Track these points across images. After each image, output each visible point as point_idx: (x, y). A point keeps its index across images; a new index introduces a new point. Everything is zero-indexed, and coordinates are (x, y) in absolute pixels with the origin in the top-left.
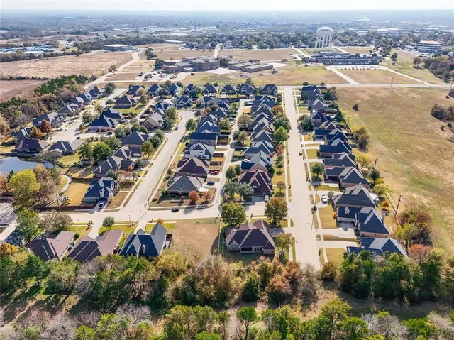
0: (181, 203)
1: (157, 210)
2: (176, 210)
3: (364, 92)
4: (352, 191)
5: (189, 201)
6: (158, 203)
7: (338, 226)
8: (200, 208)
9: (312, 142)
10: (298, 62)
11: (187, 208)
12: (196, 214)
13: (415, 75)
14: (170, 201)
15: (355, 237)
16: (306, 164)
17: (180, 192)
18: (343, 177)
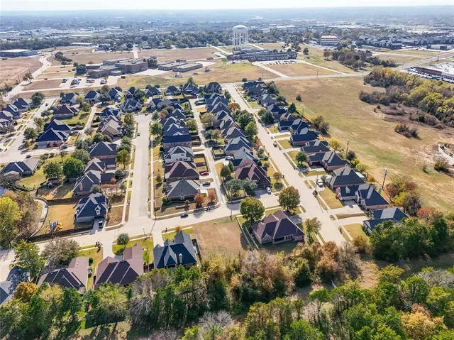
0: (187, 208)
1: (164, 218)
2: (186, 216)
3: (298, 84)
4: (342, 172)
5: (194, 205)
6: (162, 211)
7: (344, 205)
8: (208, 210)
9: (279, 134)
10: (223, 60)
11: (195, 212)
12: (206, 216)
13: (329, 66)
14: (174, 208)
15: (362, 212)
16: (284, 154)
17: (182, 197)
18: (327, 161)
